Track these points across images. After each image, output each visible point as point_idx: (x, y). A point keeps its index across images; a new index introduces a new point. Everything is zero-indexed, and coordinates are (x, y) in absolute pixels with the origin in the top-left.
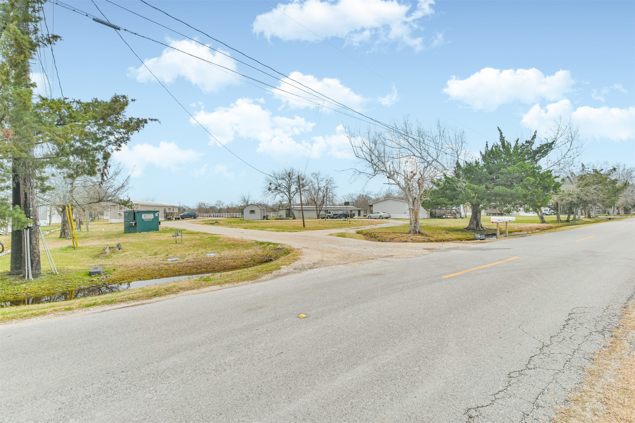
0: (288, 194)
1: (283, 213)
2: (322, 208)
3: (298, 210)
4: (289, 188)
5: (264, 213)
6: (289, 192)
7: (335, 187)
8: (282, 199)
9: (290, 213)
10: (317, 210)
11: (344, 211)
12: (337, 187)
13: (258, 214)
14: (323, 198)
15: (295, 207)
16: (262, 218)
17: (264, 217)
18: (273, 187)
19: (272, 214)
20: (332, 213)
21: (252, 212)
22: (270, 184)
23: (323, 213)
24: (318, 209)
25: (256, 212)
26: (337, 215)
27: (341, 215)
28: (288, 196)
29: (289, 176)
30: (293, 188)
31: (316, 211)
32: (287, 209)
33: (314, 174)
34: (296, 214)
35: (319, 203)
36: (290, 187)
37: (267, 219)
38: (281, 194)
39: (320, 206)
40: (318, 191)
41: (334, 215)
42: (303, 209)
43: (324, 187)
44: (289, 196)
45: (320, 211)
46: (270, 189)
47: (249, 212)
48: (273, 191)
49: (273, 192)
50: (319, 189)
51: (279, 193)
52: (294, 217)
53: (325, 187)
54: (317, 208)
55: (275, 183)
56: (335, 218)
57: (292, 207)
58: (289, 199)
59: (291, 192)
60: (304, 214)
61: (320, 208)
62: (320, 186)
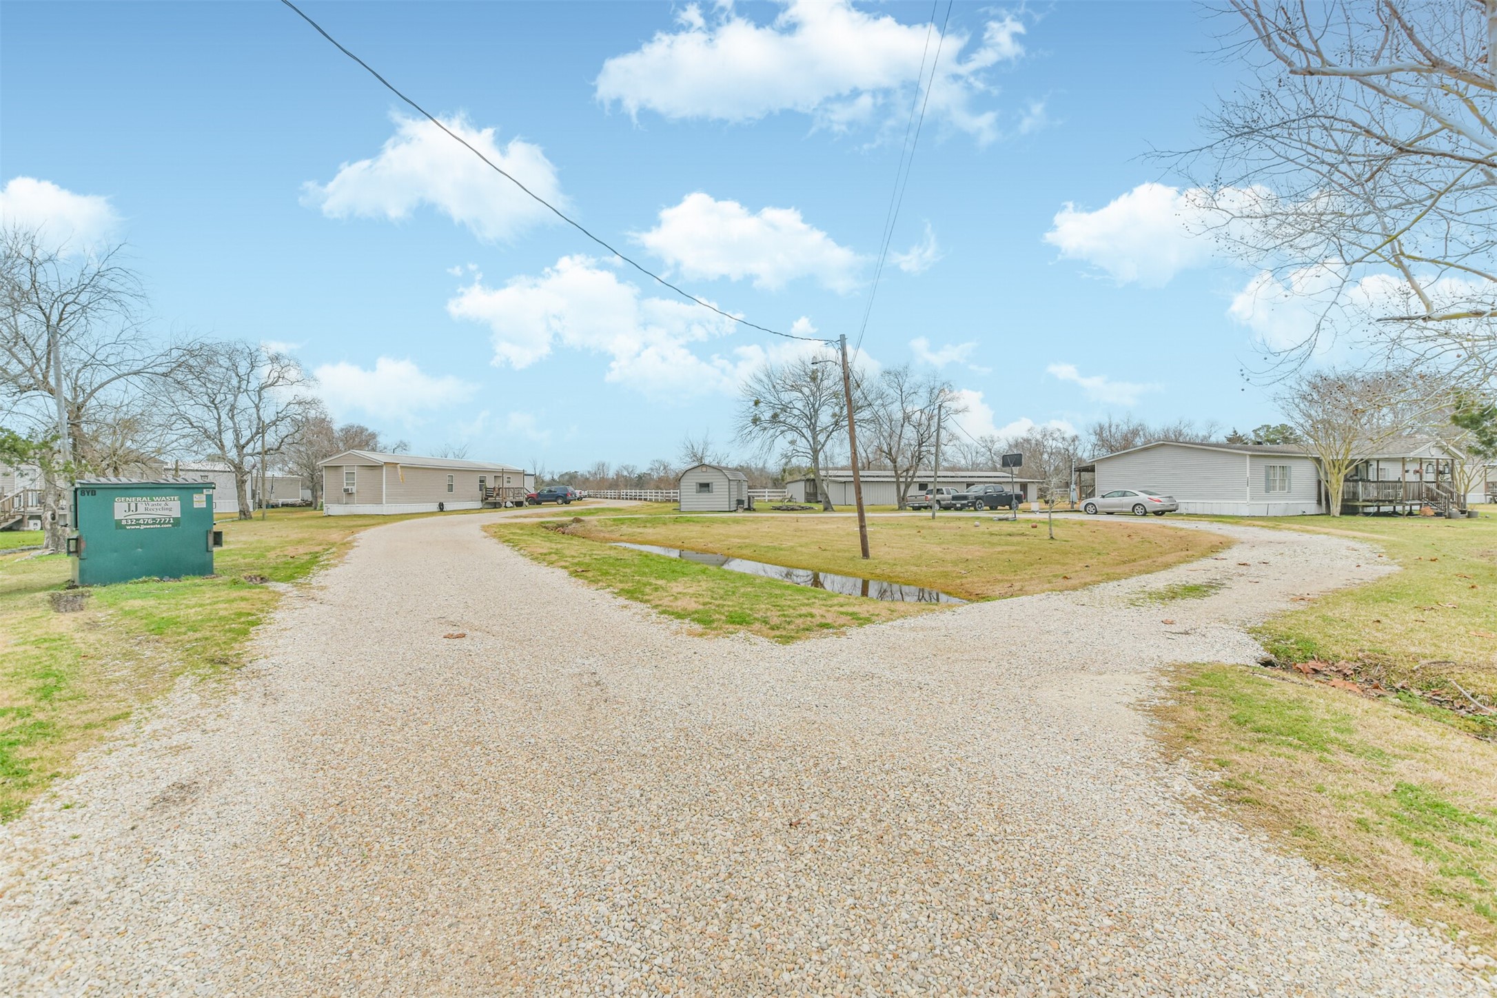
0: (808, 433)
1: (798, 491)
2: (913, 477)
3: (841, 482)
4: (811, 419)
5: (740, 490)
6: (812, 427)
7: (957, 412)
8: (792, 448)
9: (815, 493)
10: (898, 484)
11: (987, 488)
12: (965, 410)
13: (721, 495)
14: (920, 445)
15: (831, 473)
16: (733, 507)
17: (740, 502)
18: (767, 415)
19: (767, 494)
20: (949, 493)
21: (705, 487)
22: (757, 403)
23: (914, 491)
24: (901, 480)
25: (715, 487)
26: (965, 498)
27: (977, 498)
28: (810, 439)
29: (814, 379)
30: (825, 418)
31: (895, 486)
32: (808, 480)
33: (889, 373)
34: (834, 493)
35: (903, 462)
36: (816, 411)
37: (749, 509)
38: (790, 436)
39: (907, 470)
40: (902, 426)
41: (954, 498)
42: (862, 479)
43: (922, 411)
44: (814, 438)
45: (908, 486)
46: (756, 421)
47: (694, 488)
48: (765, 425)
49: (765, 429)
50: (907, 418)
51: (782, 432)
52: (829, 502)
53: (926, 411)
54: (898, 476)
55: (771, 399)
56: (957, 509)
57: (823, 473)
58: (811, 449)
59: (818, 429)
60: (863, 494)
61: (906, 477)
62: (909, 409)
